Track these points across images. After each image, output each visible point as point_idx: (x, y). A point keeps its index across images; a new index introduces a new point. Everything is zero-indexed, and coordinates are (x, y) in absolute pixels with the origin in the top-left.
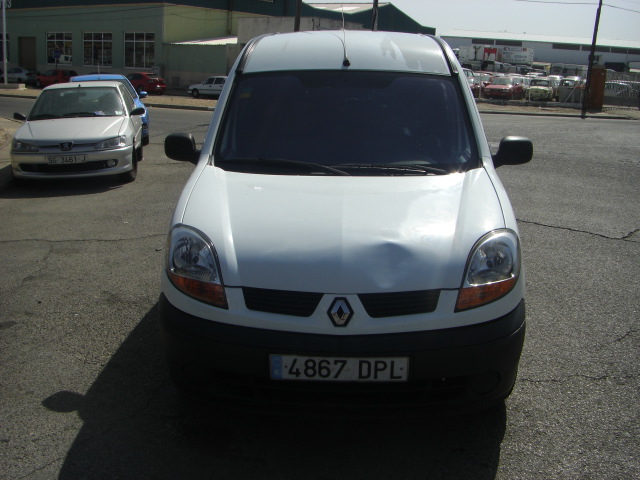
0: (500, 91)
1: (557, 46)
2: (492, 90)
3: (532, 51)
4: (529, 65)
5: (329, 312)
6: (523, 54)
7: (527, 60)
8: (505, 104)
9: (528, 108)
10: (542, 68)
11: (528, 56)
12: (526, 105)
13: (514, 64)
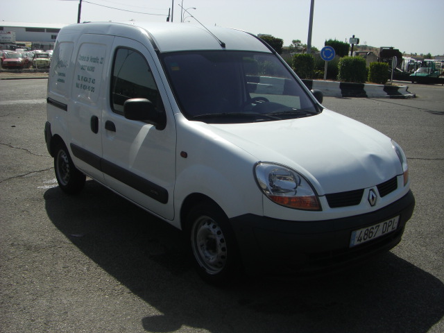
0: (15, 63)
1: (28, 29)
2: (9, 62)
3: (14, 33)
4: (14, 44)
5: (369, 200)
6: (8, 35)
7: (12, 40)
8: (20, 72)
9: (37, 73)
10: (24, 45)
11: (12, 37)
12: (35, 72)
13: (3, 43)
